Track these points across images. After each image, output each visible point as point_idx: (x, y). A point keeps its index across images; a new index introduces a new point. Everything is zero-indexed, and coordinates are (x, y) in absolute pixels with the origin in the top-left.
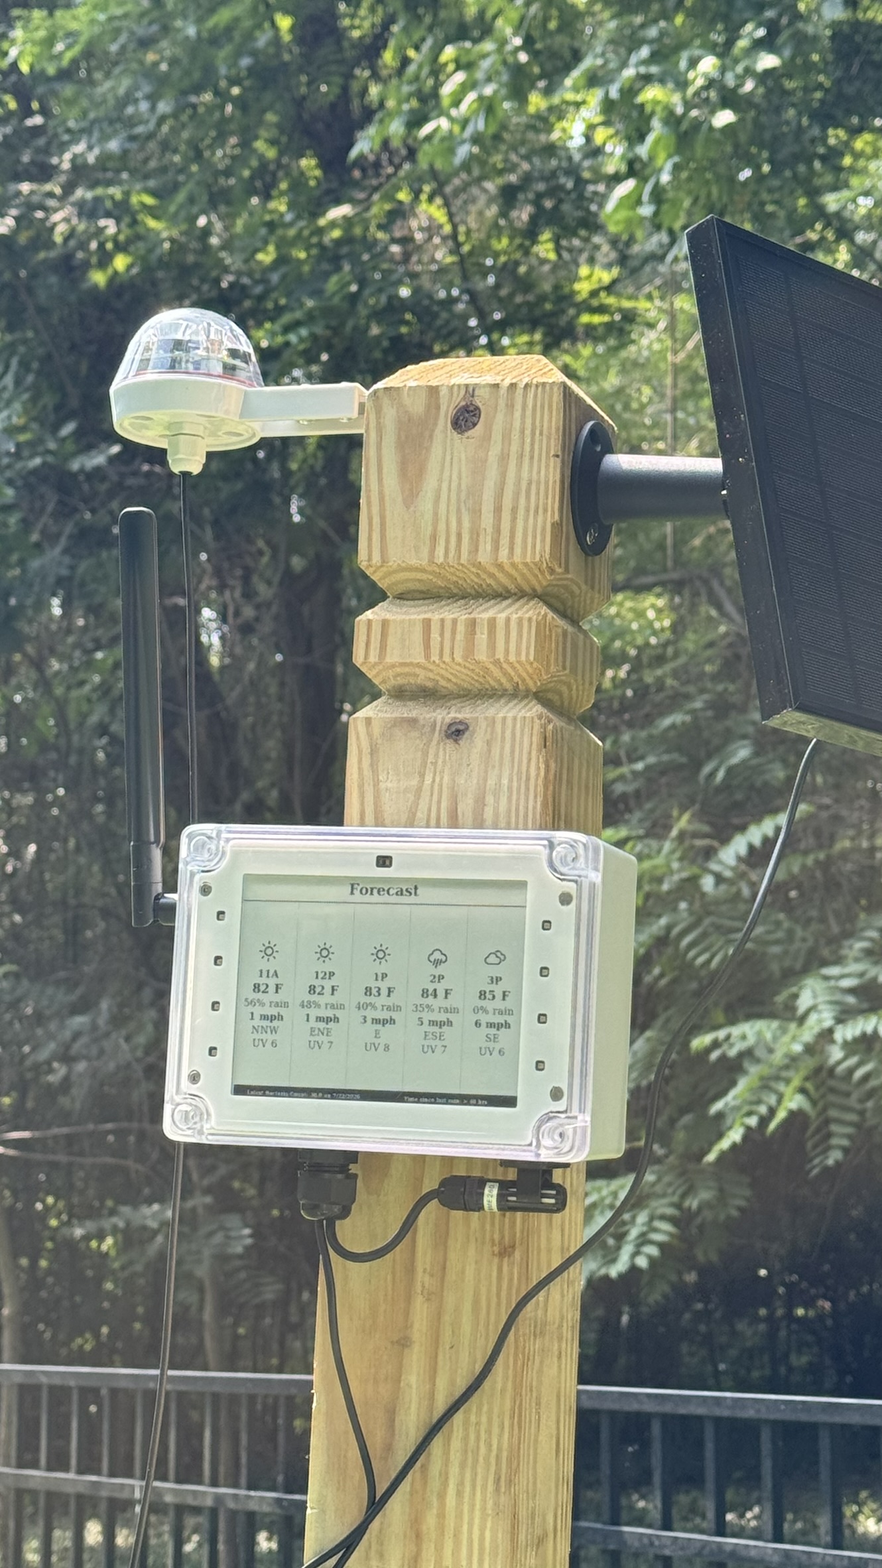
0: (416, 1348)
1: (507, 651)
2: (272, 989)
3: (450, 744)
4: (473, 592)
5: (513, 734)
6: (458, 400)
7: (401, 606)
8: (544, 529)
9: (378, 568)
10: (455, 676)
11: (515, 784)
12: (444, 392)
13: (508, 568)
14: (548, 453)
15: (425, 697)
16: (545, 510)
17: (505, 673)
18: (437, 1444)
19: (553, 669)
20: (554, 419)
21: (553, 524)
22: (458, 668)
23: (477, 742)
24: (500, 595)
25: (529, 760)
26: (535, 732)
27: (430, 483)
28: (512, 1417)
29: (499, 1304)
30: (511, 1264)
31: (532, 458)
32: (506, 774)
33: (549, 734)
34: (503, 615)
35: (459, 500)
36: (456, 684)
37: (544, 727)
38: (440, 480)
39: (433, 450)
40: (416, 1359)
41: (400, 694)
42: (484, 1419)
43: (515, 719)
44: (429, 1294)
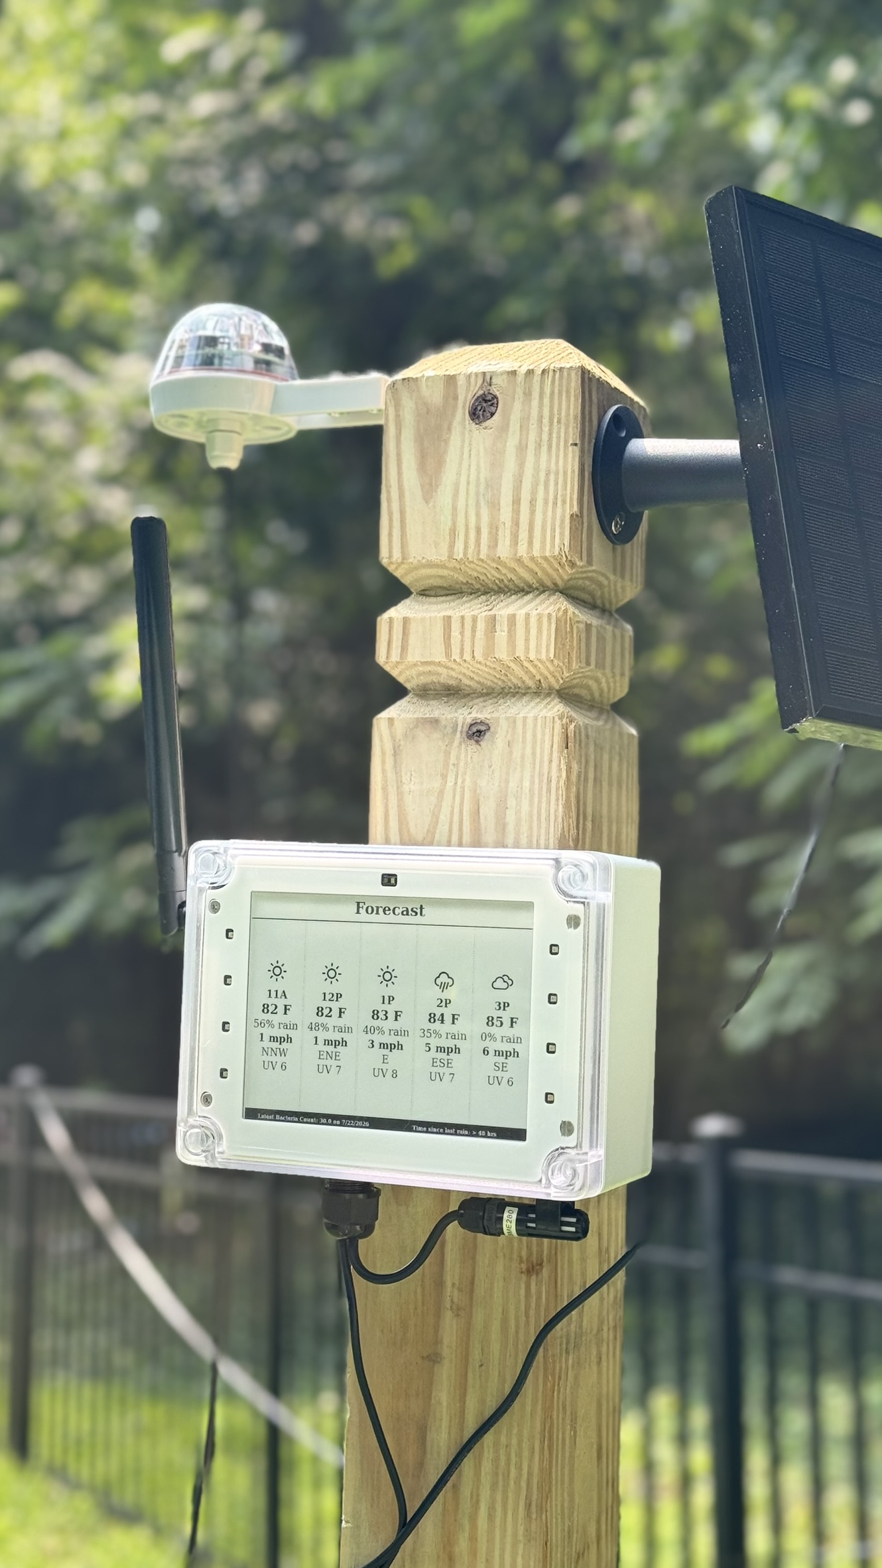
0: (446, 1362)
1: (527, 649)
2: (281, 1009)
3: (472, 746)
4: (496, 588)
5: (534, 736)
6: (476, 389)
7: (423, 603)
8: (562, 522)
9: (399, 565)
10: (477, 673)
11: (536, 786)
12: (461, 382)
13: (526, 561)
14: (566, 442)
15: (448, 695)
16: (564, 502)
17: (527, 672)
18: (467, 1464)
19: (574, 666)
20: (572, 407)
21: (572, 516)
22: (479, 666)
23: (496, 743)
24: (523, 590)
25: (550, 761)
26: (556, 731)
27: (448, 476)
28: (542, 1442)
29: (527, 1322)
30: (539, 1284)
31: (550, 447)
32: (527, 775)
33: (571, 735)
34: (523, 612)
35: (477, 494)
36: (479, 683)
37: (565, 728)
38: (459, 474)
39: (451, 442)
40: (446, 1373)
41: (426, 693)
42: (514, 1441)
43: (536, 719)
44: (458, 1309)
